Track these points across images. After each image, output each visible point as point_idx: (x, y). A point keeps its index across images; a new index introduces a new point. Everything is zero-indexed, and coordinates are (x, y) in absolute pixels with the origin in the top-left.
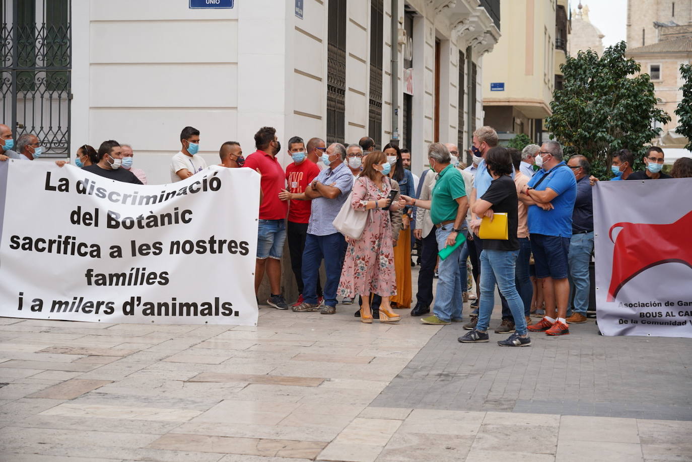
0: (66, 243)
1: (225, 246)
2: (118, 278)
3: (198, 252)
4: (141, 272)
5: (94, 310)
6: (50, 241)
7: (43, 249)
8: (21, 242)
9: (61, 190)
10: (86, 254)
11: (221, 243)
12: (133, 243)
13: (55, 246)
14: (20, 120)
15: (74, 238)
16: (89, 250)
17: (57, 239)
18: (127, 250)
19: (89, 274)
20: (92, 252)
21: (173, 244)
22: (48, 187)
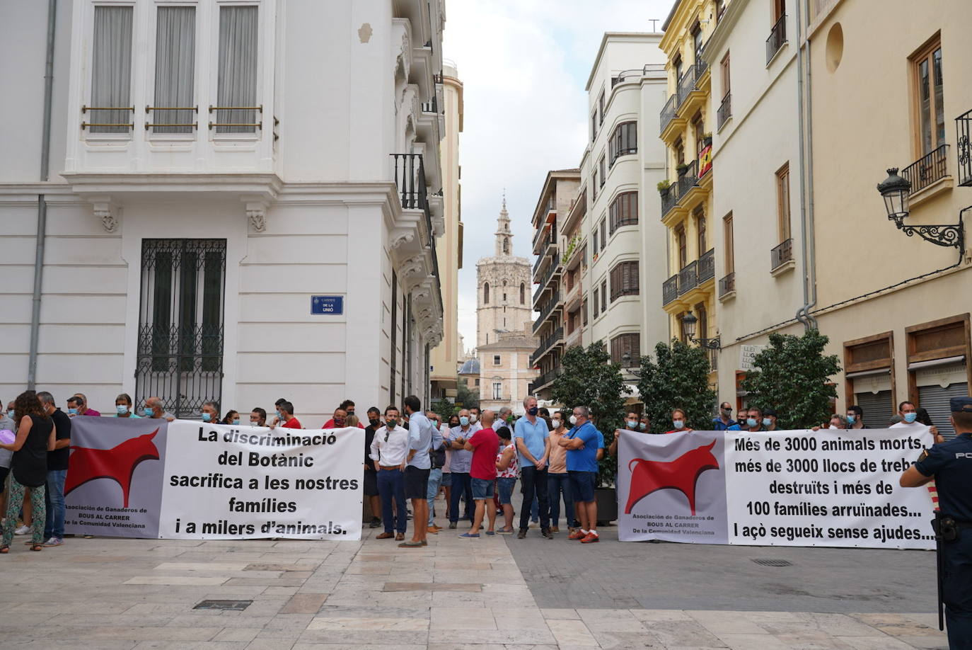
0: (215, 479)
1: (338, 484)
2: (253, 506)
3: (318, 488)
4: (272, 502)
5: (238, 531)
6: (202, 478)
7: (197, 484)
8: (179, 480)
9: (210, 440)
10: (231, 486)
11: (335, 482)
12: (267, 477)
13: (206, 482)
14: (183, 392)
15: (221, 475)
16: (233, 483)
17: (208, 476)
18: (262, 484)
19: (232, 502)
20: (235, 484)
21: (298, 482)
22: (201, 439)
